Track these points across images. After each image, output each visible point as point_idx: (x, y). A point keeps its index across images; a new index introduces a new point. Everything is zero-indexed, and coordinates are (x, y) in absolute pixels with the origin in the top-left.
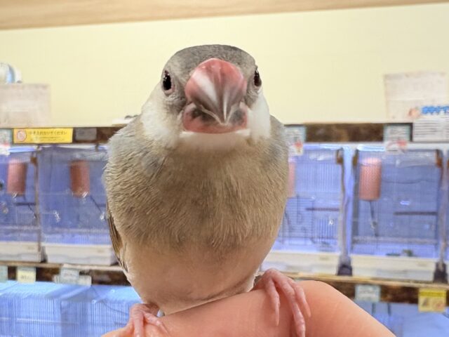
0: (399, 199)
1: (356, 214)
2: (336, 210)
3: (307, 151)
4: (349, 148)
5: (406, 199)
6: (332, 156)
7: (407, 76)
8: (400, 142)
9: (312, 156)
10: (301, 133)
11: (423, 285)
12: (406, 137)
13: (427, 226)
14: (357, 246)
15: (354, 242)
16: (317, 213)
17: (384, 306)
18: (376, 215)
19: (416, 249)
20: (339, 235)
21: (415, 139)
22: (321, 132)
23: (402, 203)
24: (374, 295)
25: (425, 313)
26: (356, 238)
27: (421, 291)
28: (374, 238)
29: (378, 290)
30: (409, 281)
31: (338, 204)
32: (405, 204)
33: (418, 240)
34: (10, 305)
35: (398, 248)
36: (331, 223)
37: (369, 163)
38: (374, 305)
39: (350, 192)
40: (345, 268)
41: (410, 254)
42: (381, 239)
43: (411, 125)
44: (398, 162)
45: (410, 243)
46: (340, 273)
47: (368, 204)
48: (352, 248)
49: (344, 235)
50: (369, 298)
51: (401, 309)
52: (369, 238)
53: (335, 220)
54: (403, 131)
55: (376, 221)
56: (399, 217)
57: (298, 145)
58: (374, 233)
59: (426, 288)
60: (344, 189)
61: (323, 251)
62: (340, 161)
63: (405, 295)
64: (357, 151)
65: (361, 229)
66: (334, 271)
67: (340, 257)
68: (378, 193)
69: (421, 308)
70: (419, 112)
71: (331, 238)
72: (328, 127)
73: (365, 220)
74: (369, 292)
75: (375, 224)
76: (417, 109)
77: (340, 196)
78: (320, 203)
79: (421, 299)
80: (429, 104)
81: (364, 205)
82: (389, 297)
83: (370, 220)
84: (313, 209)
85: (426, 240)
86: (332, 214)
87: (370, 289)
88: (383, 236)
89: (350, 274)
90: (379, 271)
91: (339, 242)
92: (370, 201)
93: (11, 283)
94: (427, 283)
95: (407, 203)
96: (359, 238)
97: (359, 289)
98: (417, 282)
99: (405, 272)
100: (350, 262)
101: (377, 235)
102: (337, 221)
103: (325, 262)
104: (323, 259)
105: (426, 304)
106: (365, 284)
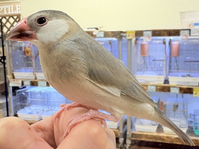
0: (186, 57)
1: (170, 62)
2: (163, 60)
3: (152, 40)
4: (168, 38)
5: (189, 56)
6: (162, 42)
7: (188, 12)
8: (186, 36)
9: (154, 41)
10: (150, 33)
11: (195, 87)
12: (188, 34)
13: (196, 66)
14: (171, 74)
15: (170, 72)
16: (156, 62)
17: (181, 95)
18: (177, 62)
19: (191, 74)
20: (164, 69)
21: (191, 35)
22: (158, 33)
23: (187, 58)
24: (177, 91)
25: (195, 97)
26: (170, 71)
27: (194, 89)
28: (177, 71)
29: (178, 89)
30: (190, 86)
31: (164, 58)
32: (188, 58)
33: (193, 71)
34: (48, 95)
35: (186, 74)
36: (161, 65)
37: (175, 44)
38: (177, 95)
39: (168, 54)
40: (166, 81)
41: (189, 76)
42: (179, 71)
43: (190, 30)
44: (185, 43)
45: (190, 72)
46: (165, 83)
47: (175, 58)
48: (169, 74)
49: (166, 69)
50: (175, 92)
51: (187, 96)
52: (175, 71)
53: (163, 64)
54: (187, 32)
55: (178, 64)
56: (186, 63)
57: (149, 37)
58: (177, 68)
59: (196, 88)
60: (166, 53)
61: (159, 75)
62: (164, 43)
63: (188, 91)
64: (170, 39)
65: (172, 67)
66: (163, 82)
67: (165, 78)
68: (178, 54)
69: (194, 95)
70: (193, 25)
71: (161, 71)
72: (160, 31)
73: (174, 64)
74: (175, 90)
75: (177, 65)
76: (192, 24)
77: (165, 56)
78: (157, 58)
79: (194, 92)
80: (196, 22)
81: (173, 59)
82: (183, 91)
83: (175, 64)
84: (155, 60)
85: (196, 71)
86: (161, 62)
87: (176, 89)
88: (180, 69)
89: (168, 83)
90: (179, 82)
91: (164, 72)
92: (175, 57)
93: (48, 87)
94: (196, 86)
95: (189, 58)
96: (171, 70)
97: (172, 89)
98: (192, 86)
99: (188, 83)
100: (168, 79)
101: (178, 69)
102: (163, 65)
103: (159, 79)
104: (159, 78)
105: (196, 94)
106: (174, 87)
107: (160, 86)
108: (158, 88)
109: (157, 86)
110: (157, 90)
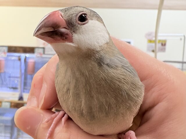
2: (17, 77)
3: (8, 56)
4: (23, 55)
6: (17, 58)
8: (40, 54)
9: (10, 58)
10: (6, 49)
12: (42, 52)
14: (25, 90)
16: (12, 79)
21: (46, 53)
22: (13, 49)
37: (31, 61)
39: (23, 71)
40: (21, 98)
43: (44, 48)
49: (21, 87)
57: (5, 53)
62: (20, 59)
64: (26, 57)
72: (16, 47)
78: (12, 75)
84: (10, 77)
89: (22, 100)
91: (19, 90)
102: (18, 82)
104: (13, 95)
107: (14, 103)
108: (13, 104)
109: (11, 103)
110: (11, 106)
